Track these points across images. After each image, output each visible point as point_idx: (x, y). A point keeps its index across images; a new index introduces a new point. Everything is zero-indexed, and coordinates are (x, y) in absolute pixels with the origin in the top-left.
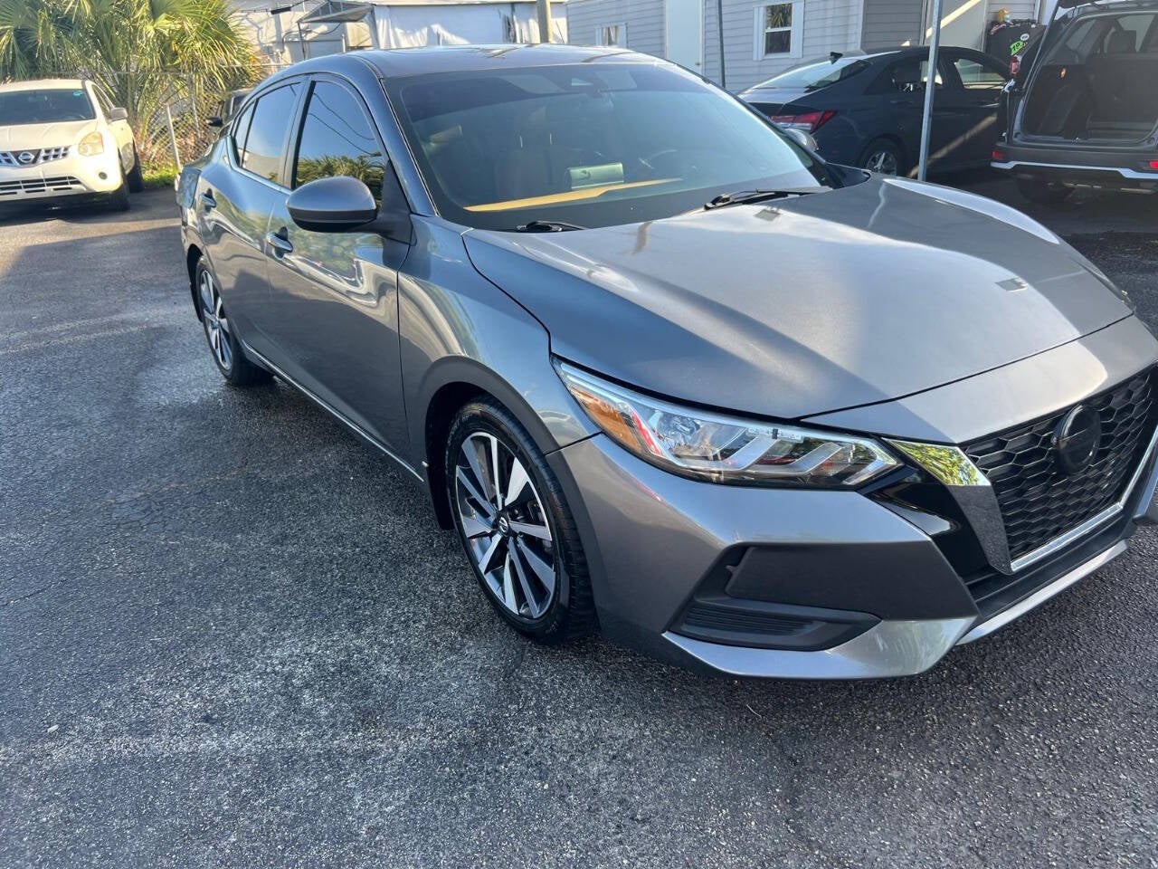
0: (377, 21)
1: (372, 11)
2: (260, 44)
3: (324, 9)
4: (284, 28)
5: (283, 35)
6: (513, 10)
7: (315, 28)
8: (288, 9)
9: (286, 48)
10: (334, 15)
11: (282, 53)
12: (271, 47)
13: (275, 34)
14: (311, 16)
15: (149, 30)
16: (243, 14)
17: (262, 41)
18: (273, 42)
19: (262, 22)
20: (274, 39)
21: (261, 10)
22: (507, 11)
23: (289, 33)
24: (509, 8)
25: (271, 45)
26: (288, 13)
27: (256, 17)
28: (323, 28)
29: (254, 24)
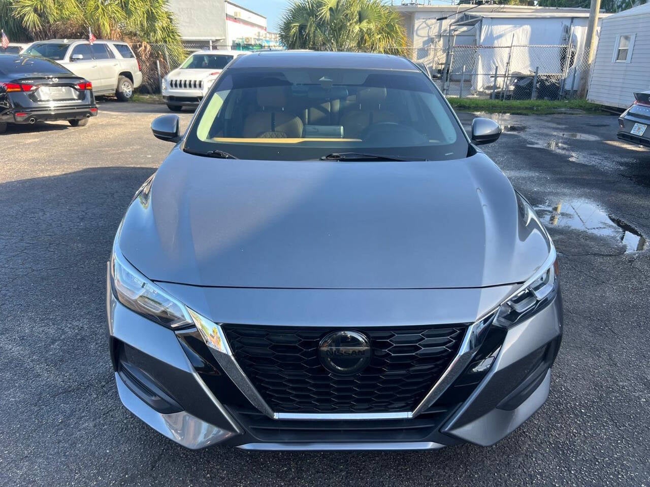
0: (483, 27)
1: (481, 21)
2: (429, 36)
3: (462, 19)
4: (443, 28)
5: (442, 31)
6: (572, 22)
7: (460, 28)
8: (446, 18)
9: (442, 39)
10: (467, 22)
11: (439, 41)
12: (434, 38)
13: (437, 31)
14: (455, 23)
15: (357, 28)
16: (424, 20)
17: (430, 35)
18: (435, 35)
19: (433, 24)
20: (436, 34)
21: (432, 18)
22: (568, 23)
23: (445, 31)
24: (570, 21)
25: (434, 37)
26: (445, 20)
27: (429, 22)
28: (465, 28)
29: (428, 26)
